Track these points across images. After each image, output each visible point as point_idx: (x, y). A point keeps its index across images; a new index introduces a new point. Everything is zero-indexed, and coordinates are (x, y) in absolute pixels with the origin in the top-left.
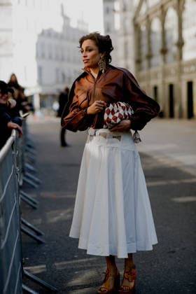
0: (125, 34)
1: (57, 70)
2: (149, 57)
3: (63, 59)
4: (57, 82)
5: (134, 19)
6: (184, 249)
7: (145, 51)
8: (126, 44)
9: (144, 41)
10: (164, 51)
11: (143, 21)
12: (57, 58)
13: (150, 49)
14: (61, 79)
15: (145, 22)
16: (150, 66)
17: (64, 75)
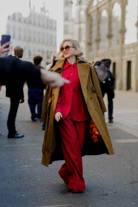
0: (80, 22)
2: (98, 41)
5: (87, 10)
6: (115, 193)
7: (95, 36)
8: (80, 30)
9: (95, 28)
10: (110, 36)
11: (94, 11)
13: (99, 34)
15: (96, 13)
16: (98, 48)
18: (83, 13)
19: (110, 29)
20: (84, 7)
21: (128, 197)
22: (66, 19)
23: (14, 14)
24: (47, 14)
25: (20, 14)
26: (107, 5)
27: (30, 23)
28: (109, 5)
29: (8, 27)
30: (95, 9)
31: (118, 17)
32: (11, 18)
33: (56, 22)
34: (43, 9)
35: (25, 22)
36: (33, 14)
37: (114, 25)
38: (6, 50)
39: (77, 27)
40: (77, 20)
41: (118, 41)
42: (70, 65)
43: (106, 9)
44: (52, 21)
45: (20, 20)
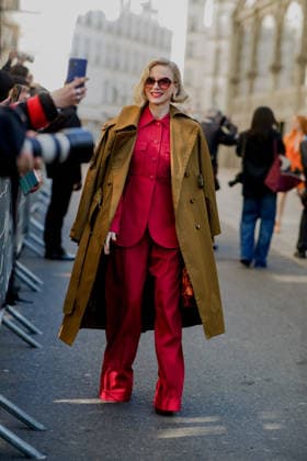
0: (219, 37)
1: (106, 83)
2: (253, 75)
3: (117, 67)
4: (105, 102)
5: (235, 13)
6: (268, 380)
7: (246, 65)
8: (218, 52)
9: (247, 51)
10: (276, 69)
11: (249, 16)
12: (107, 65)
13: (254, 63)
14: (110, 98)
15: (251, 20)
16: (251, 90)
17: (115, 92)
18: (226, 20)
19: (278, 54)
20: (230, 6)
21: (293, 389)
22: (192, 29)
23: (90, 15)
24: (153, 17)
25: (101, 14)
26: (275, 7)
27: (119, 33)
28: (280, 6)
29: (77, 38)
30: (251, 11)
31: (294, 31)
32: (84, 20)
33: (170, 34)
34: (147, 7)
35: (110, 30)
36: (126, 16)
37: (286, 46)
38: (79, 90)
39: (212, 45)
40: (213, 33)
41: (292, 79)
42: (155, 122)
43: (272, 13)
44: (163, 31)
45: (99, 27)
